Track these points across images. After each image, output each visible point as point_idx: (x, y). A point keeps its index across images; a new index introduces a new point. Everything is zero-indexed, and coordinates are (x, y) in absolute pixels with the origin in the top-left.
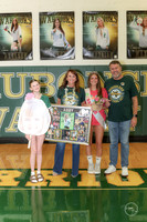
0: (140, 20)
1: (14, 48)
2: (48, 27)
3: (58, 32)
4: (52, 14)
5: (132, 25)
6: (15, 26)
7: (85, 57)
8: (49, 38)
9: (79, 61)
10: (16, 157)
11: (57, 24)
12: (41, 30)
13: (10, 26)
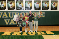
0: (36, 2)
1: (11, 7)
2: (18, 3)
3: (20, 4)
4: (19, 1)
5: (35, 3)
6: (11, 3)
7: (25, 10)
8: (18, 6)
9: (24, 10)
10: (11, 29)
11: (20, 3)
12: (17, 4)
13: (10, 3)
